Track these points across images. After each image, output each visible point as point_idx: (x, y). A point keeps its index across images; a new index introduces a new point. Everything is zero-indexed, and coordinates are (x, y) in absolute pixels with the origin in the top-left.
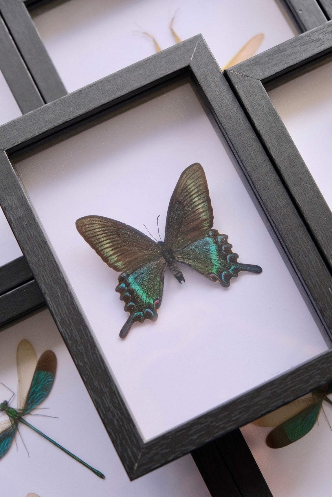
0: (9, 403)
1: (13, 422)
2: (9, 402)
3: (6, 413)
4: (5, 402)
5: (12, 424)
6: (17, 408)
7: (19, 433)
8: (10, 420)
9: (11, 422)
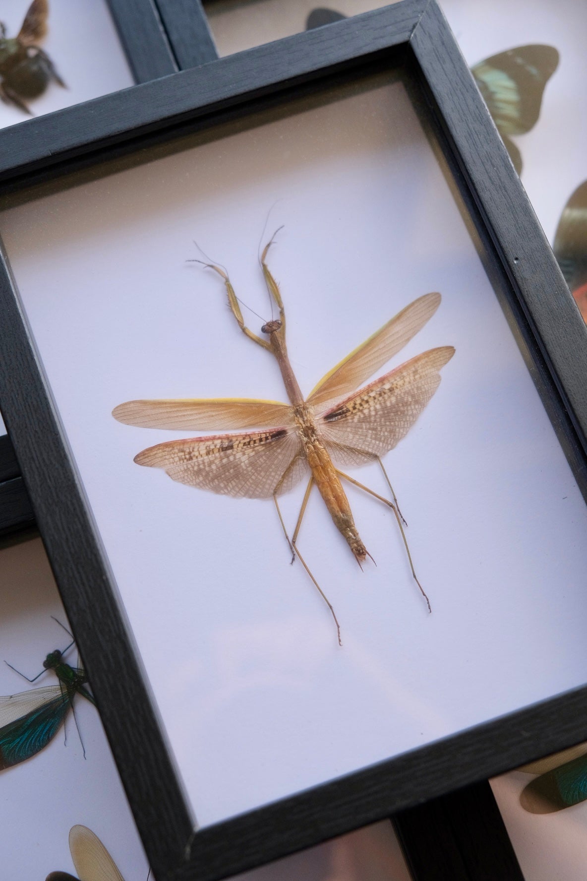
0: (65, 654)
1: (65, 691)
2: (63, 653)
3: (54, 673)
4: (56, 653)
5: (62, 694)
6: (76, 667)
7: (73, 711)
8: (60, 685)
9: (62, 691)
